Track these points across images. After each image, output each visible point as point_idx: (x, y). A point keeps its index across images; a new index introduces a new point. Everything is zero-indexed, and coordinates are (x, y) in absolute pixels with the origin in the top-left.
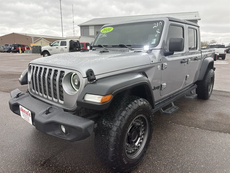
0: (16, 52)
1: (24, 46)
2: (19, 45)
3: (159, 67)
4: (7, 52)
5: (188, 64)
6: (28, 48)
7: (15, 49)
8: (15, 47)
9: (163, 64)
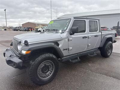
0: (28, 31)
1: (32, 28)
2: (30, 28)
3: (66, 40)
4: (25, 31)
5: (88, 38)
6: (34, 29)
7: (28, 29)
8: (28, 28)
9: (68, 39)
